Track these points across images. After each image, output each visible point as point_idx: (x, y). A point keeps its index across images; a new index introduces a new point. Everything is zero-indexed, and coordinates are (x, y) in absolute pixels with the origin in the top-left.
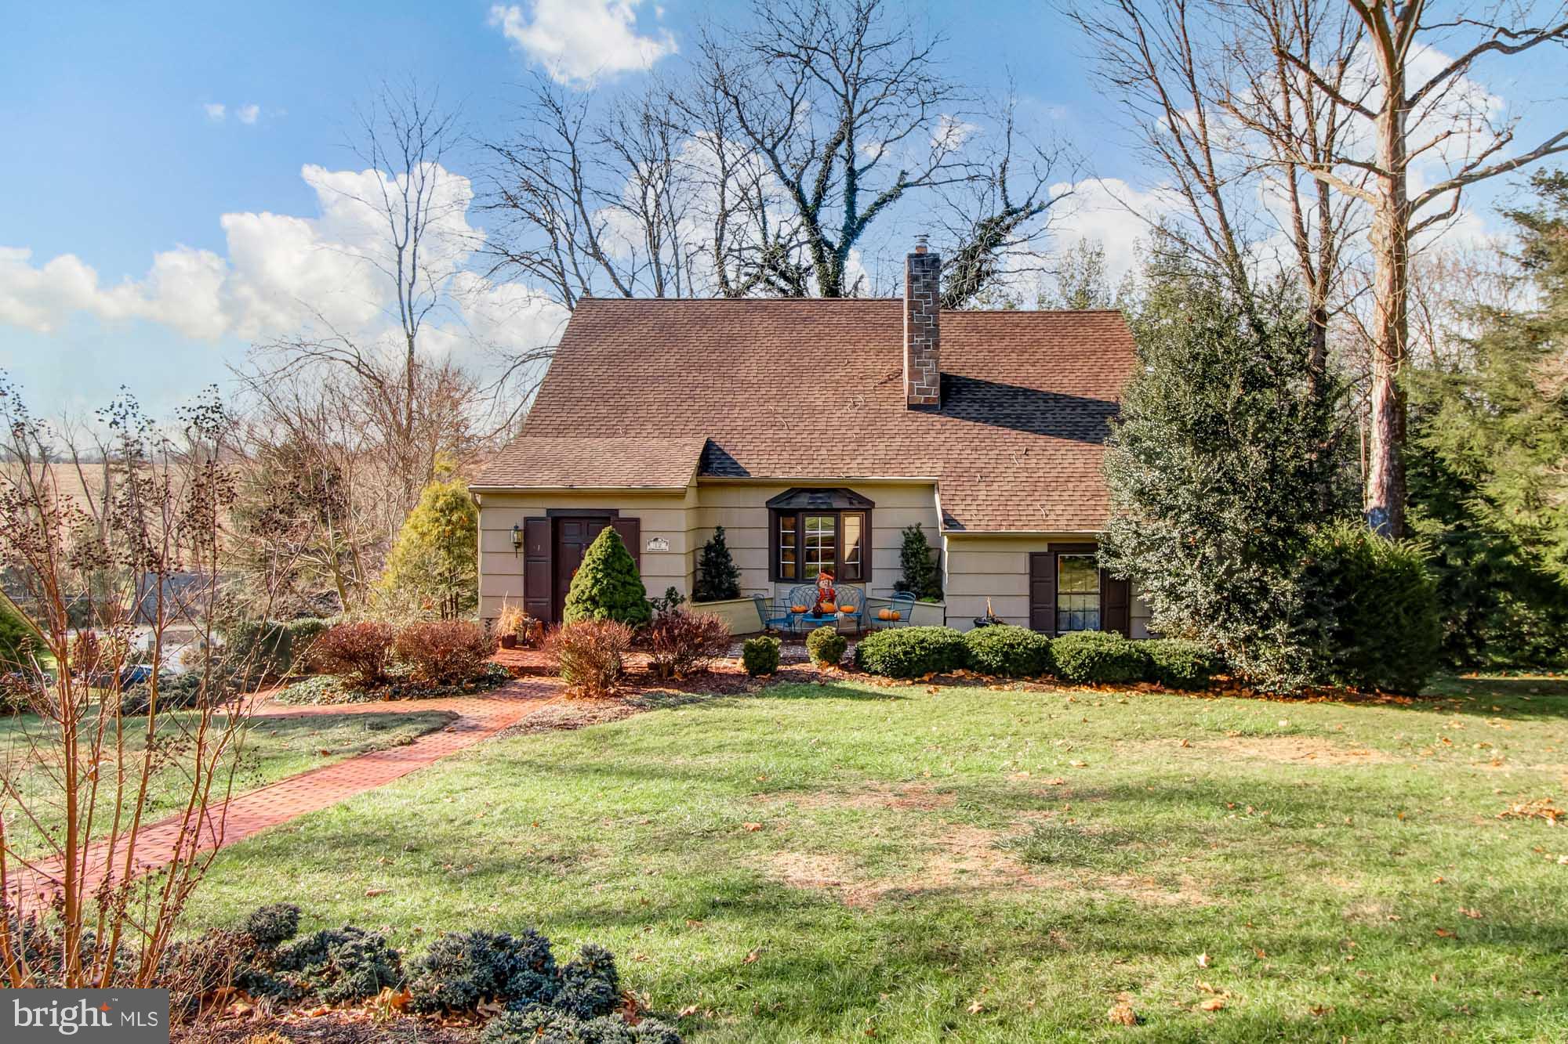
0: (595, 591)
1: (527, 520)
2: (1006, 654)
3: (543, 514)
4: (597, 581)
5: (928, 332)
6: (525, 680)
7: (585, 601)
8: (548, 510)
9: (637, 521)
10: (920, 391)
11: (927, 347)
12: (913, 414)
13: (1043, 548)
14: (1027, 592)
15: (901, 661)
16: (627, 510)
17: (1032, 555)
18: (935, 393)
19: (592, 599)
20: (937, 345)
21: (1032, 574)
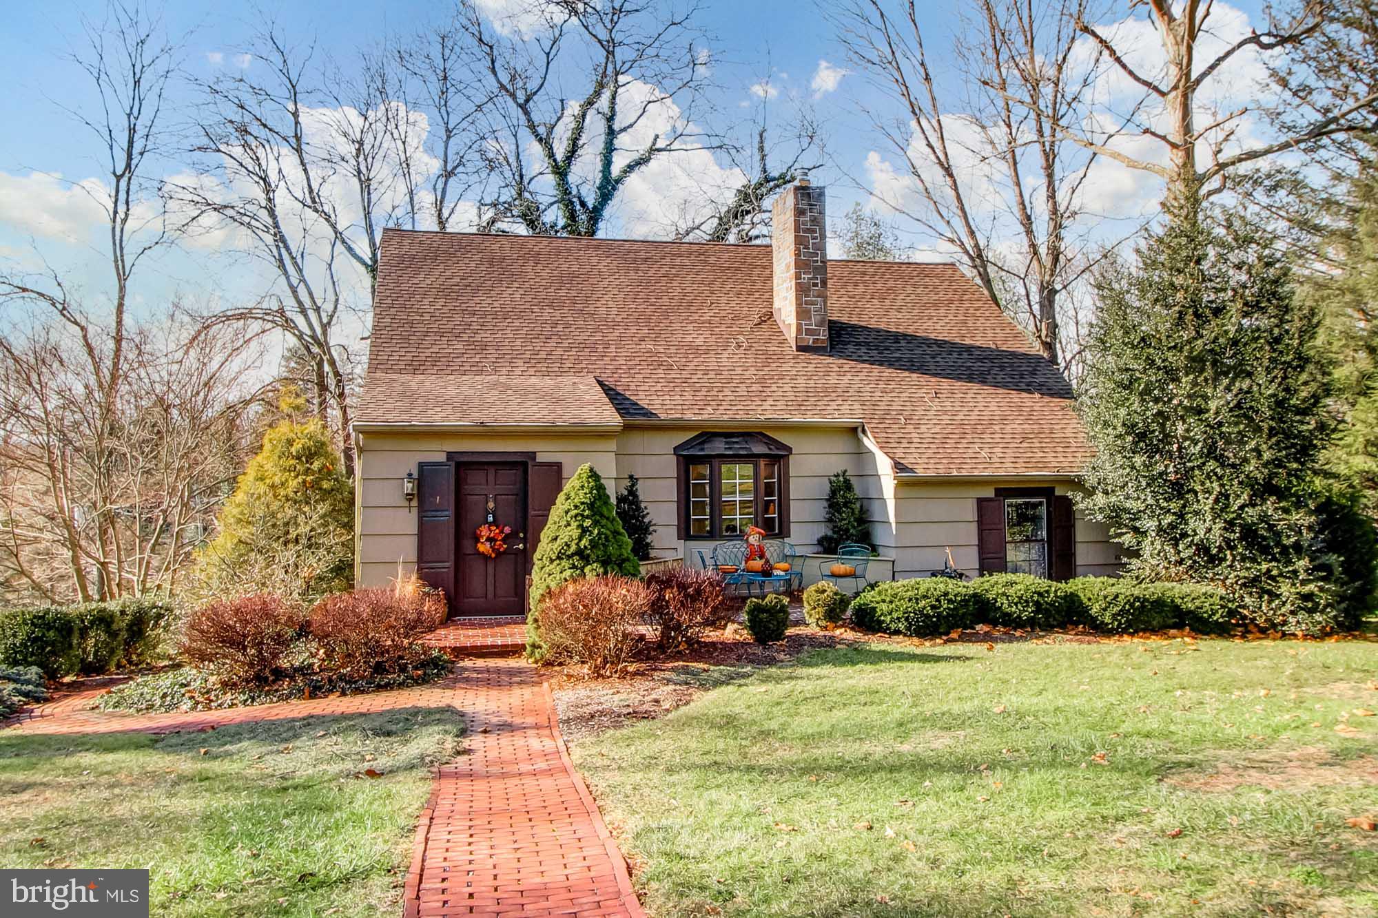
0: (584, 543)
1: (421, 466)
2: (1037, 604)
3: (442, 458)
4: (584, 531)
5: (816, 268)
6: (467, 663)
7: (569, 557)
8: (450, 455)
9: (558, 466)
10: (809, 331)
11: (815, 285)
12: (804, 356)
13: (989, 493)
14: (975, 540)
15: (927, 616)
16: (546, 452)
17: (980, 501)
18: (823, 335)
19: (580, 553)
20: (824, 283)
21: (980, 522)
